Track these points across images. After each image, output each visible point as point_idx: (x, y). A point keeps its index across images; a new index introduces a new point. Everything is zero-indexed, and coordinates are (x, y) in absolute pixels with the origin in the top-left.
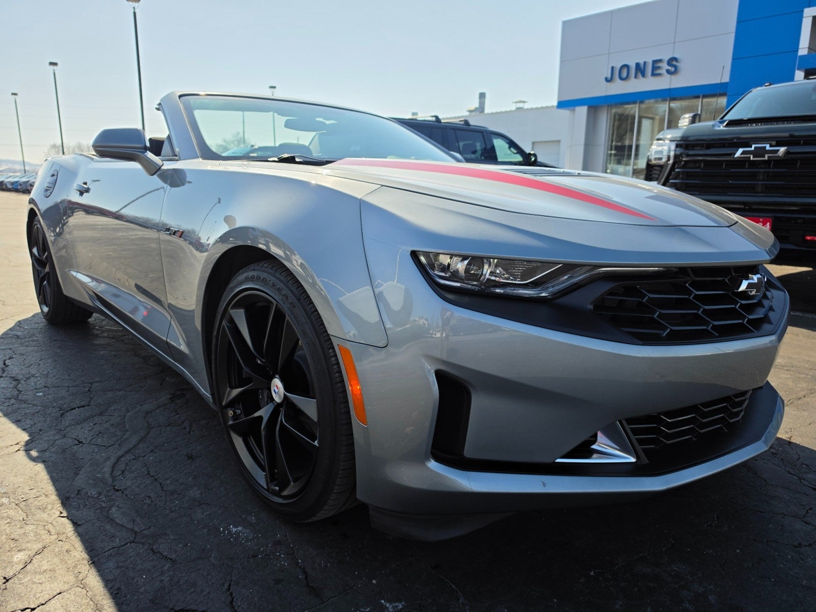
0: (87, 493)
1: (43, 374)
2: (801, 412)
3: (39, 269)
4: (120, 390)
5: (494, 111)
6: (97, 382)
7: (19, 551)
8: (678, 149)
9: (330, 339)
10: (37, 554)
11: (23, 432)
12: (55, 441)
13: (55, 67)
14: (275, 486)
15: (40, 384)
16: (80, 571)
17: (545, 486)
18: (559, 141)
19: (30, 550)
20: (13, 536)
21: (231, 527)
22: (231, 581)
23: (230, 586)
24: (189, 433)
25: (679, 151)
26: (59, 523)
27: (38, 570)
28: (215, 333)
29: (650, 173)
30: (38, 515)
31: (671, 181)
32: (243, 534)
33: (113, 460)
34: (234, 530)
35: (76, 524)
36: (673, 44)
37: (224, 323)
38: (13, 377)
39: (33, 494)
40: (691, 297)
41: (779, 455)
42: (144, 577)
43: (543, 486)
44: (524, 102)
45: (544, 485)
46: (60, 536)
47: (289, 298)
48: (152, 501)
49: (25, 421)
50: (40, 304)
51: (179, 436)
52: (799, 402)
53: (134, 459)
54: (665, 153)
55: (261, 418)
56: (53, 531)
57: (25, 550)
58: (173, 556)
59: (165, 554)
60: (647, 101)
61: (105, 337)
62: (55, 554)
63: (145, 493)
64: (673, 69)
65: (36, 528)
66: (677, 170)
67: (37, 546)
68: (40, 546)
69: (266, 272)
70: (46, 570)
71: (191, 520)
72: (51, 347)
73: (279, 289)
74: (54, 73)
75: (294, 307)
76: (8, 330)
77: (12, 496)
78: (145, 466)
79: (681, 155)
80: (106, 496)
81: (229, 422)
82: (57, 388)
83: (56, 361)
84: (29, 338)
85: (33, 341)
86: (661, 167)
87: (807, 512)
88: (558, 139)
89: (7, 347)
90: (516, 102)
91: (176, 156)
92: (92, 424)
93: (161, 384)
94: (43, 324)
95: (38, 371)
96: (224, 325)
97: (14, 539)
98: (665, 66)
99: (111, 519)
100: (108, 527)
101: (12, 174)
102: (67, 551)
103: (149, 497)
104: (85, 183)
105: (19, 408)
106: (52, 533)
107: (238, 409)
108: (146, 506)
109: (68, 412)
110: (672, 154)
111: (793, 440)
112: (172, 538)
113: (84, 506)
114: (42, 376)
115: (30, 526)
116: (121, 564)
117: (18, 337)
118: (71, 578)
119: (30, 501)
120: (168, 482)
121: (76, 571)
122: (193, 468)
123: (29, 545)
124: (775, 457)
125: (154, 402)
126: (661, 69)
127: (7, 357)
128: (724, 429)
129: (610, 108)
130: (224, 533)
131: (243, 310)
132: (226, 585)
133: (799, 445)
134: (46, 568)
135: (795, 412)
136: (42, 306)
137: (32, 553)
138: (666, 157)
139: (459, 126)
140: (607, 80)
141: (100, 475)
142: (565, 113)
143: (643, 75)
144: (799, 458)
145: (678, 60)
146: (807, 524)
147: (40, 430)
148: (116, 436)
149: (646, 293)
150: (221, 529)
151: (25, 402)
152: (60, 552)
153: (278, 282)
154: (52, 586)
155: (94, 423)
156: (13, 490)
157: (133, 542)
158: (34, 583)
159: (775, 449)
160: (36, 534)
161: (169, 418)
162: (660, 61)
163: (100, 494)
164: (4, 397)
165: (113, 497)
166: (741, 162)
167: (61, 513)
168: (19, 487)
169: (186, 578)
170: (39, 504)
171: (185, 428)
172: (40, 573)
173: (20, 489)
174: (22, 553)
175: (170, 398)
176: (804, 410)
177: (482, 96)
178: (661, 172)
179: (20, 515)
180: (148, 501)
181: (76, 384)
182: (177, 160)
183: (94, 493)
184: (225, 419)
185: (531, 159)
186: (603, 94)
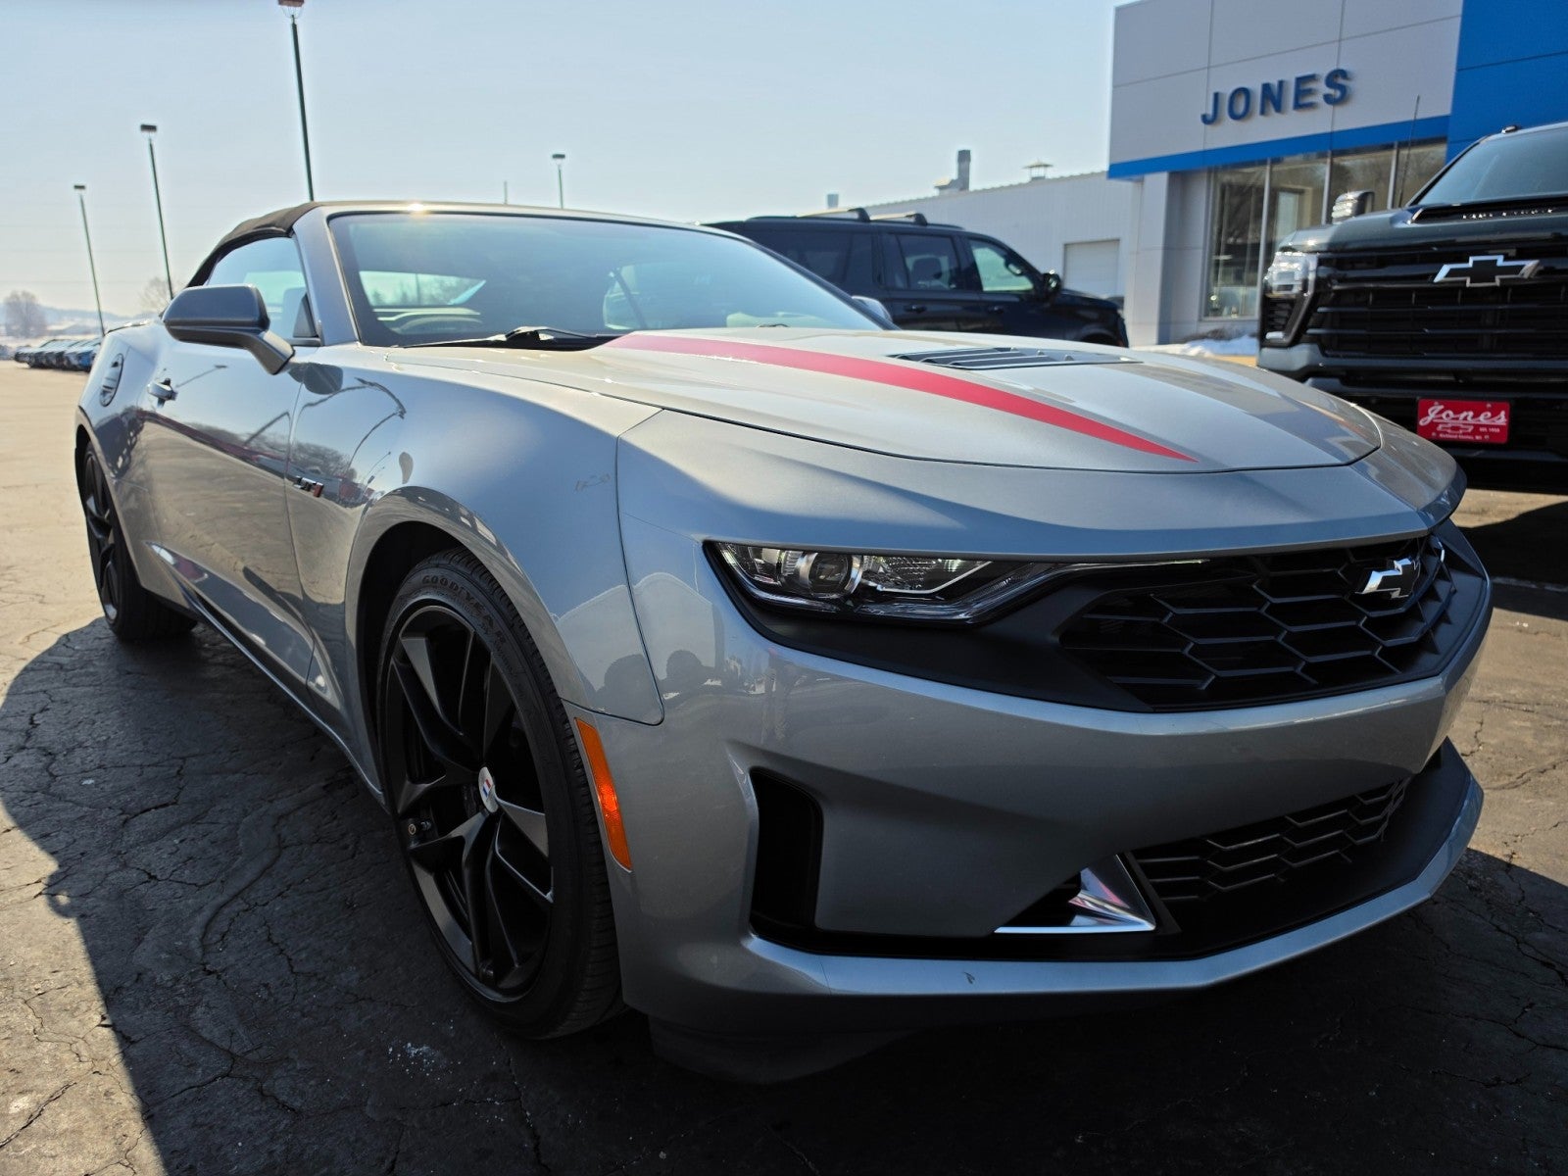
0: (154, 978)
1: (98, 742)
2: (1542, 800)
3: (100, 536)
4: (236, 772)
5: (988, 186)
6: (195, 756)
7: (20, 1093)
8: (1322, 268)
9: (562, 705)
10: (53, 1098)
11: (50, 857)
12: (107, 875)
13: (152, 134)
14: (489, 968)
15: (92, 761)
16: (125, 1132)
17: (971, 982)
18: (1117, 241)
19: (41, 1092)
20: (12, 1065)
21: (409, 1045)
22: (397, 1153)
23: (394, 1161)
24: (353, 856)
25: (1325, 272)
26: (98, 1039)
27: (51, 1131)
28: (379, 679)
29: (1271, 316)
30: (61, 1024)
31: (1310, 331)
32: (429, 1059)
33: (207, 913)
34: (414, 1051)
35: (125, 1040)
36: (1337, 44)
37: (392, 662)
38: (44, 749)
39: (54, 981)
40: (1263, 611)
41: (1483, 893)
42: (240, 1144)
43: (967, 981)
44: (1046, 166)
45: (970, 979)
46: (96, 1063)
47: (494, 622)
48: (270, 994)
49: (57, 836)
50: (104, 602)
51: (333, 863)
52: (1542, 779)
53: (247, 910)
54: (1298, 277)
55: (460, 840)
56: (84, 1053)
57: (31, 1091)
58: (297, 1104)
59: (283, 1098)
60: (1287, 159)
61: (220, 664)
62: (85, 1100)
63: (260, 977)
64: (1338, 94)
65: (56, 1049)
66: (1320, 310)
67: (54, 1085)
68: (58, 1083)
69: (457, 571)
70: (65, 1131)
71: (337, 1032)
72: (118, 685)
73: (477, 606)
74: (151, 146)
75: (503, 641)
76: (43, 653)
77: (18, 985)
78: (265, 925)
79: (1329, 279)
80: (188, 984)
81: (410, 843)
82: (121, 770)
83: (123, 715)
84: (82, 668)
85: (88, 674)
86: (1292, 303)
87: (1524, 1012)
88: (1115, 236)
89: (41, 687)
90: (1032, 167)
91: (317, 336)
92: (176, 841)
93: (313, 758)
94: (108, 640)
95: (90, 735)
96: (393, 666)
97: (13, 1070)
98: (1322, 88)
99: (192, 1031)
100: (185, 1046)
101: (79, 338)
102: (107, 1094)
103: (266, 986)
104: (167, 383)
105: (49, 811)
106: (83, 1059)
107: (425, 820)
108: (257, 1005)
109: (136, 816)
110: (1311, 277)
111: (1516, 862)
112: (299, 1066)
113: (146, 1006)
114: (96, 745)
115: (44, 1043)
116: (200, 1120)
117: (61, 668)
118: (107, 1146)
119: (50, 995)
120: (304, 955)
121: (118, 1135)
122: (352, 927)
123: (39, 1082)
124: (1475, 896)
125: (295, 796)
126: (1313, 94)
127: (39, 707)
128: (1345, 857)
129: (1213, 175)
130: (395, 1057)
131: (424, 640)
132: (387, 1163)
133: (1527, 871)
134: (65, 1126)
135: (1529, 801)
136: (107, 606)
137: (42, 1097)
138: (1300, 283)
139: (905, 226)
140: (1205, 120)
141: (181, 943)
142: (1125, 186)
143: (1278, 108)
144: (1523, 898)
145: (1349, 76)
146: (1519, 1035)
147: (82, 854)
148: (217, 864)
149: (1168, 606)
150: (391, 1050)
151: (61, 797)
152: (94, 1096)
153: (476, 591)
154: (74, 1161)
155: (182, 838)
156: (22, 974)
157: (228, 1075)
158: (42, 1156)
159: (1476, 878)
160: (55, 1060)
161: (318, 827)
162: (1312, 78)
163: (177, 980)
164: (24, 788)
165: (201, 986)
166: (1447, 291)
167: (103, 1018)
168: (33, 967)
169: (316, 1147)
170: (66, 1000)
171: (346, 847)
172: (54, 1137)
173: (34, 972)
174: (26, 1098)
175: (325, 787)
176: (1549, 796)
177: (964, 156)
178: (1290, 312)
179: (29, 1022)
180: (263, 994)
181: (156, 760)
182: (318, 345)
183: (166, 977)
184: (403, 839)
185: (1049, 284)
186: (1199, 147)
